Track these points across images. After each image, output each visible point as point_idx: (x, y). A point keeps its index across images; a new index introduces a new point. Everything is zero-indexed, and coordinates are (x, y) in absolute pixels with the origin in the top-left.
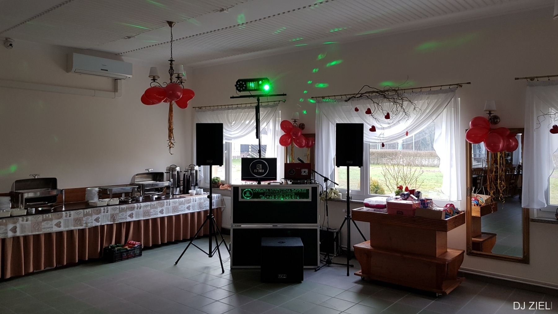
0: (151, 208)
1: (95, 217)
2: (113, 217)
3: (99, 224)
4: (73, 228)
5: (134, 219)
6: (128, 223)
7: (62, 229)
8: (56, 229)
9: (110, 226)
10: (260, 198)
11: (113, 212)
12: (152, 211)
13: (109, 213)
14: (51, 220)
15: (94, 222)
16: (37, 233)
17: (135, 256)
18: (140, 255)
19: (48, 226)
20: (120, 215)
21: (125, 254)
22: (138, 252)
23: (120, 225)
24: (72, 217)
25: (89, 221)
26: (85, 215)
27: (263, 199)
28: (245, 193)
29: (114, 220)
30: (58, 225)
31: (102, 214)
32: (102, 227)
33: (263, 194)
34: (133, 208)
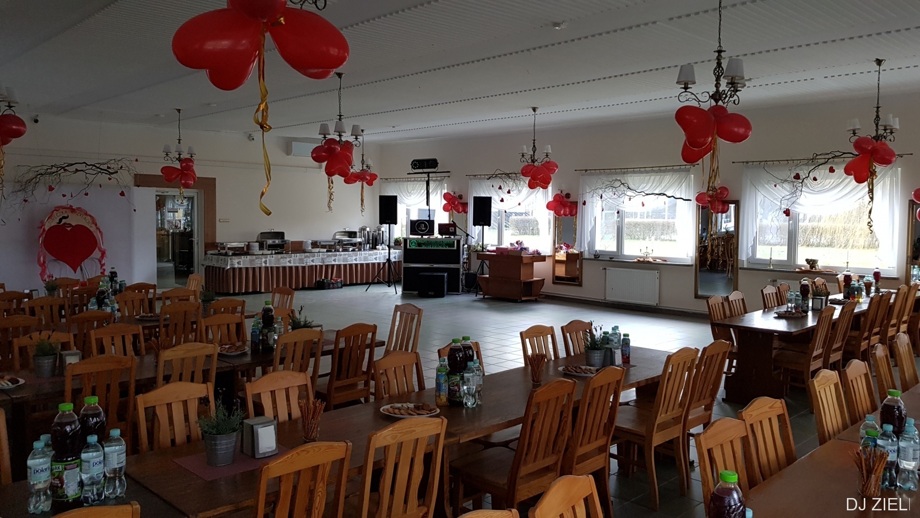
0: (349, 257)
1: (312, 259)
2: (323, 260)
3: (314, 264)
4: (298, 265)
5: (337, 263)
6: (333, 266)
7: (292, 264)
8: (288, 264)
9: (321, 266)
10: (421, 246)
11: (323, 257)
13: (320, 257)
14: (286, 258)
15: (311, 262)
16: (278, 266)
17: (338, 288)
18: (341, 287)
19: (284, 262)
20: (327, 259)
21: (331, 286)
22: (340, 285)
23: (327, 266)
24: (298, 258)
25: (308, 261)
26: (305, 257)
27: (424, 247)
28: (412, 243)
29: (324, 262)
30: (290, 262)
31: (316, 257)
32: (316, 266)
33: (424, 244)
34: (336, 255)
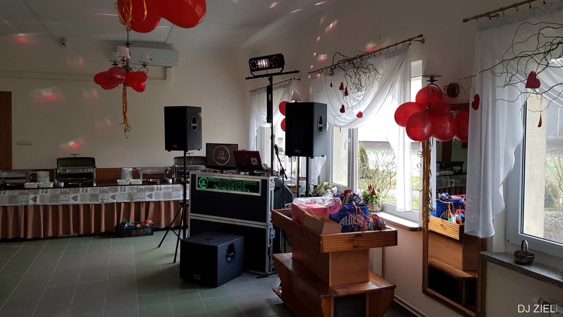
0: (173, 191)
1: (111, 194)
2: (130, 195)
3: (115, 201)
4: (89, 202)
5: (154, 199)
6: (148, 203)
7: (78, 202)
8: (72, 202)
9: (128, 205)
10: (213, 188)
11: (131, 192)
12: (174, 193)
13: (126, 192)
14: (69, 194)
15: (110, 198)
16: (55, 204)
18: (151, 234)
19: (66, 199)
20: (138, 194)
22: (150, 231)
23: (138, 204)
24: (89, 193)
25: (105, 197)
26: (101, 192)
27: (216, 190)
29: (132, 199)
30: (75, 198)
31: (119, 192)
32: (119, 204)
33: (217, 183)
34: (153, 189)
